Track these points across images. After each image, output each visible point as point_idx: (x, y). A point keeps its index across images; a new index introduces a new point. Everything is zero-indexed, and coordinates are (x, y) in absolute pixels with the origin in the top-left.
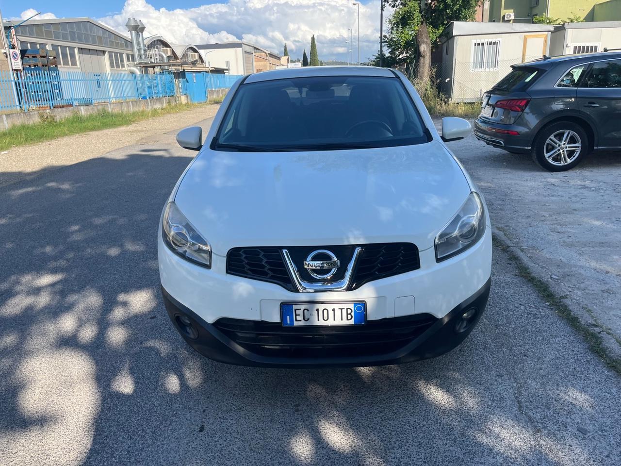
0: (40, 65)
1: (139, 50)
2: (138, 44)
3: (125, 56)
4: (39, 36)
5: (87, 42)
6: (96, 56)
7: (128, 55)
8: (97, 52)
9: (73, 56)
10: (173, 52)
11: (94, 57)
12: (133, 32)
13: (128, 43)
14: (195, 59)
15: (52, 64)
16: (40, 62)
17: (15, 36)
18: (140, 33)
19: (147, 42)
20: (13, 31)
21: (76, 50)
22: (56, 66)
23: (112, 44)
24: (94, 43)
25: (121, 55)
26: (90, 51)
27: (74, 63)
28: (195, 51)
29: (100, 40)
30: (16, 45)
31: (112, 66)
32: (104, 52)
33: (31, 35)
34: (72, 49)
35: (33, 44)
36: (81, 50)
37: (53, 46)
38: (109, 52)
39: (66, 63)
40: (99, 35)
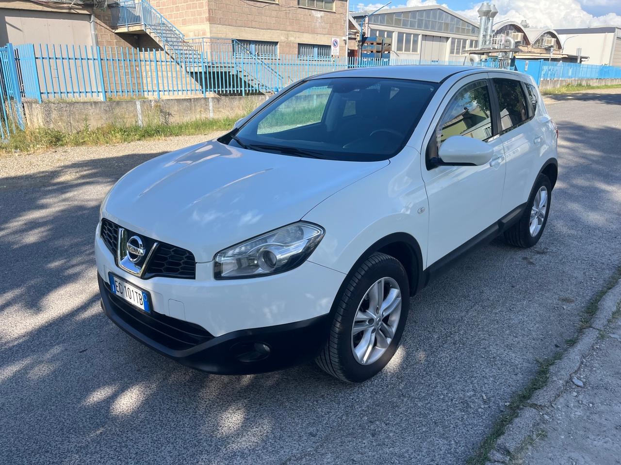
1: (485, 36)
2: (486, 30)
3: (468, 43)
4: (389, 24)
5: (433, 29)
6: (439, 43)
7: (472, 42)
8: (440, 39)
9: (415, 42)
10: (525, 38)
11: (436, 44)
12: (484, 17)
13: (475, 29)
14: (550, 45)
15: (386, 51)
16: (375, 48)
17: (367, 24)
18: (491, 18)
19: (496, 28)
20: (367, 19)
21: (420, 37)
22: (389, 52)
23: (457, 30)
24: (440, 30)
25: (465, 41)
26: (433, 38)
27: (415, 50)
28: (553, 36)
29: (447, 28)
30: (366, 33)
31: (452, 52)
32: (447, 38)
33: (382, 23)
34: (416, 35)
35: (382, 32)
36: (425, 37)
37: (399, 33)
38: (452, 38)
39: (407, 49)
40: (447, 22)
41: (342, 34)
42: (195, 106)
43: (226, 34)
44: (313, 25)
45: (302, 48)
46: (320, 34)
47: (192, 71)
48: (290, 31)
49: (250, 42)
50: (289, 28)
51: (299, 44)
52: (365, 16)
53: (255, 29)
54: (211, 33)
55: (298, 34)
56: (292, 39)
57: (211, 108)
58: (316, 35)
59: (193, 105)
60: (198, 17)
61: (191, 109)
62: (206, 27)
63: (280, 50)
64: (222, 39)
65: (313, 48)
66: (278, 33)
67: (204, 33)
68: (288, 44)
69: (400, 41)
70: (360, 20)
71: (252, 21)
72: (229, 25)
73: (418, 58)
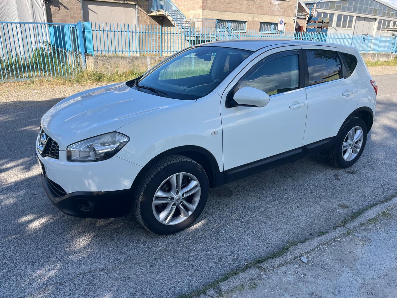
0: (316, 27)
3: (392, 23)
4: (331, 8)
5: (365, 12)
6: (369, 22)
7: (395, 22)
8: (370, 19)
9: (351, 21)
11: (367, 23)
15: (325, 27)
16: (317, 25)
17: (315, 9)
20: (315, 5)
21: (354, 18)
22: (327, 28)
23: (384, 14)
24: (370, 13)
25: (389, 22)
26: (365, 19)
27: (350, 26)
29: (376, 12)
30: (314, 14)
31: (378, 29)
32: (376, 19)
33: (326, 8)
34: (352, 17)
35: (326, 15)
36: (358, 18)
37: (339, 15)
38: (379, 19)
39: (344, 26)
40: (376, 8)
41: (293, 16)
42: (183, 62)
43: (213, 16)
44: (272, 10)
45: (263, 25)
46: (277, 16)
47: (189, 39)
48: (255, 14)
49: (228, 21)
50: (255, 12)
51: (261, 22)
52: (314, 3)
53: (231, 13)
54: (203, 15)
55: (261, 16)
56: (256, 19)
57: (193, 63)
58: (273, 16)
59: (182, 61)
60: (197, 5)
61: (180, 64)
62: (200, 11)
63: (247, 26)
64: (210, 19)
65: (271, 25)
66: (247, 15)
67: (199, 16)
68: (254, 23)
69: (339, 19)
70: (310, 6)
71: (230, 7)
72: (215, 11)
73: (352, 32)
